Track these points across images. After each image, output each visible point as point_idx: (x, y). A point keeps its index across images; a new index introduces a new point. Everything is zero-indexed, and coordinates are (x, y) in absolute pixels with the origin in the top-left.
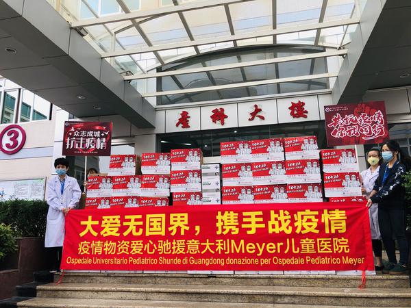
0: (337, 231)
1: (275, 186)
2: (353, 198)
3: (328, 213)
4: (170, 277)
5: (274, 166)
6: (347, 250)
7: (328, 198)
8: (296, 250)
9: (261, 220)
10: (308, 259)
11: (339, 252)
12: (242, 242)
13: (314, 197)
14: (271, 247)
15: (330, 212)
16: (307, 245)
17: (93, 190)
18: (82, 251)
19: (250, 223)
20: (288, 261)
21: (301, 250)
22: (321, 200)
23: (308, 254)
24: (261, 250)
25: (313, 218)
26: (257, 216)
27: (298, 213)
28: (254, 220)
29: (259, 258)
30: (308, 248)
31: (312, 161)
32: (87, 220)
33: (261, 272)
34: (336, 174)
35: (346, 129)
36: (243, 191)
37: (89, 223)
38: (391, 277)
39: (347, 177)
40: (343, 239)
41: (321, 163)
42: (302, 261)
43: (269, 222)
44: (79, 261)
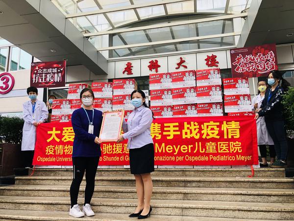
0: (232, 136)
1: (189, 105)
2: (245, 113)
3: (227, 124)
4: (111, 171)
5: (188, 90)
6: (240, 150)
7: (227, 113)
8: (202, 150)
9: (177, 129)
10: (211, 157)
11: (235, 152)
12: (163, 145)
13: (217, 112)
14: (184, 148)
15: (228, 123)
16: (211, 147)
17: (56, 110)
18: (49, 152)
19: (169, 131)
20: (196, 158)
21: (206, 150)
22: (222, 115)
23: (211, 154)
24: (177, 151)
25: (215, 127)
26: (174, 126)
27: (205, 124)
28: (172, 129)
29: (175, 156)
30: (211, 149)
31: (216, 86)
32: (52, 130)
33: (177, 167)
34: (233, 96)
35: (246, 66)
36: (165, 109)
37: (54, 132)
38: (271, 169)
39: (242, 98)
40: (237, 143)
41: (222, 88)
42: (207, 158)
43: (183, 130)
44: (46, 159)
